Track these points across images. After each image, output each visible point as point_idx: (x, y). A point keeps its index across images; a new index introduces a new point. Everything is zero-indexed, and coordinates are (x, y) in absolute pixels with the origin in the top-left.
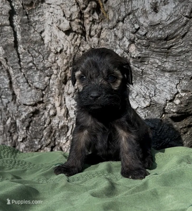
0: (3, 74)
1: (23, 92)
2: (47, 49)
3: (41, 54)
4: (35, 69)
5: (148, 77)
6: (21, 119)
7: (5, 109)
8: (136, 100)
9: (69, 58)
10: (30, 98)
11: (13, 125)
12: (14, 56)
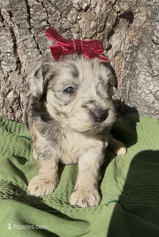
0: (4, 33)
1: (31, 60)
3: (58, 9)
6: (27, 95)
7: (6, 78)
9: (98, 20)
11: (17, 101)
12: (21, 10)
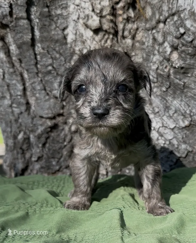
0: (16, 78)
1: (39, 101)
2: (70, 50)
3: (62, 55)
4: (55, 74)
5: (191, 92)
6: (36, 134)
7: (16, 121)
8: (173, 118)
10: (48, 109)
11: (27, 141)
12: (30, 57)
